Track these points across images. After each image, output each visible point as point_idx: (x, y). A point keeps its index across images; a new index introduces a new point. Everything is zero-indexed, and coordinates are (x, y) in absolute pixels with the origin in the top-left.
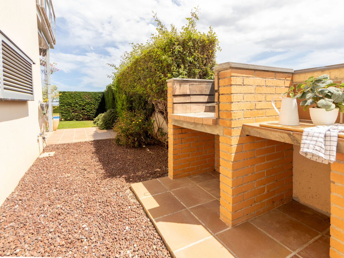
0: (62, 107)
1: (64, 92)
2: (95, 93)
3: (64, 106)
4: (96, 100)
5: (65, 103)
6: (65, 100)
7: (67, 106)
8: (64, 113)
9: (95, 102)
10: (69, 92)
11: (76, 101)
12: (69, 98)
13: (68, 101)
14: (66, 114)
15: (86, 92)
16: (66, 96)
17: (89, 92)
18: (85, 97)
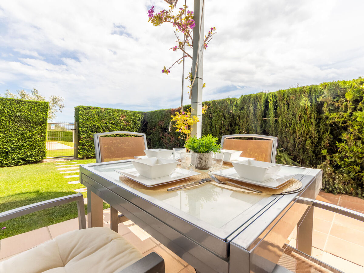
0: (84, 135)
1: (89, 107)
2: (134, 113)
3: (87, 132)
4: (135, 124)
5: (90, 127)
6: (90, 122)
7: (91, 132)
8: (86, 145)
9: (133, 127)
10: (97, 108)
11: (106, 124)
12: (96, 119)
13: (94, 124)
14: (89, 146)
15: (122, 111)
16: (91, 115)
17: (126, 111)
18: (121, 118)
